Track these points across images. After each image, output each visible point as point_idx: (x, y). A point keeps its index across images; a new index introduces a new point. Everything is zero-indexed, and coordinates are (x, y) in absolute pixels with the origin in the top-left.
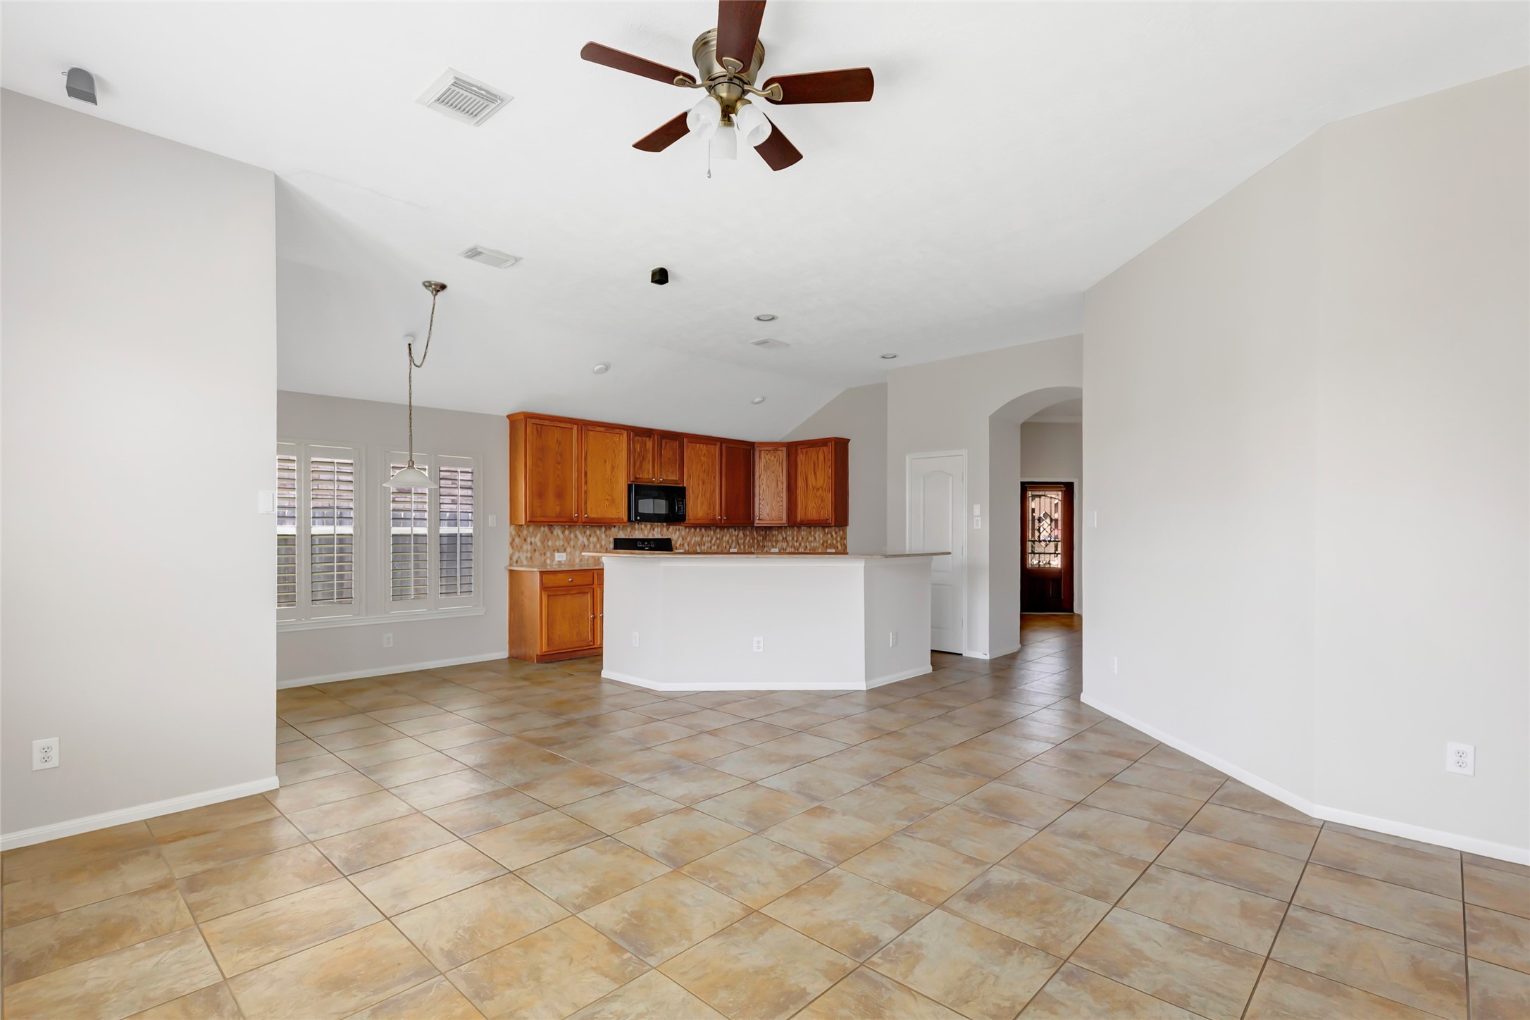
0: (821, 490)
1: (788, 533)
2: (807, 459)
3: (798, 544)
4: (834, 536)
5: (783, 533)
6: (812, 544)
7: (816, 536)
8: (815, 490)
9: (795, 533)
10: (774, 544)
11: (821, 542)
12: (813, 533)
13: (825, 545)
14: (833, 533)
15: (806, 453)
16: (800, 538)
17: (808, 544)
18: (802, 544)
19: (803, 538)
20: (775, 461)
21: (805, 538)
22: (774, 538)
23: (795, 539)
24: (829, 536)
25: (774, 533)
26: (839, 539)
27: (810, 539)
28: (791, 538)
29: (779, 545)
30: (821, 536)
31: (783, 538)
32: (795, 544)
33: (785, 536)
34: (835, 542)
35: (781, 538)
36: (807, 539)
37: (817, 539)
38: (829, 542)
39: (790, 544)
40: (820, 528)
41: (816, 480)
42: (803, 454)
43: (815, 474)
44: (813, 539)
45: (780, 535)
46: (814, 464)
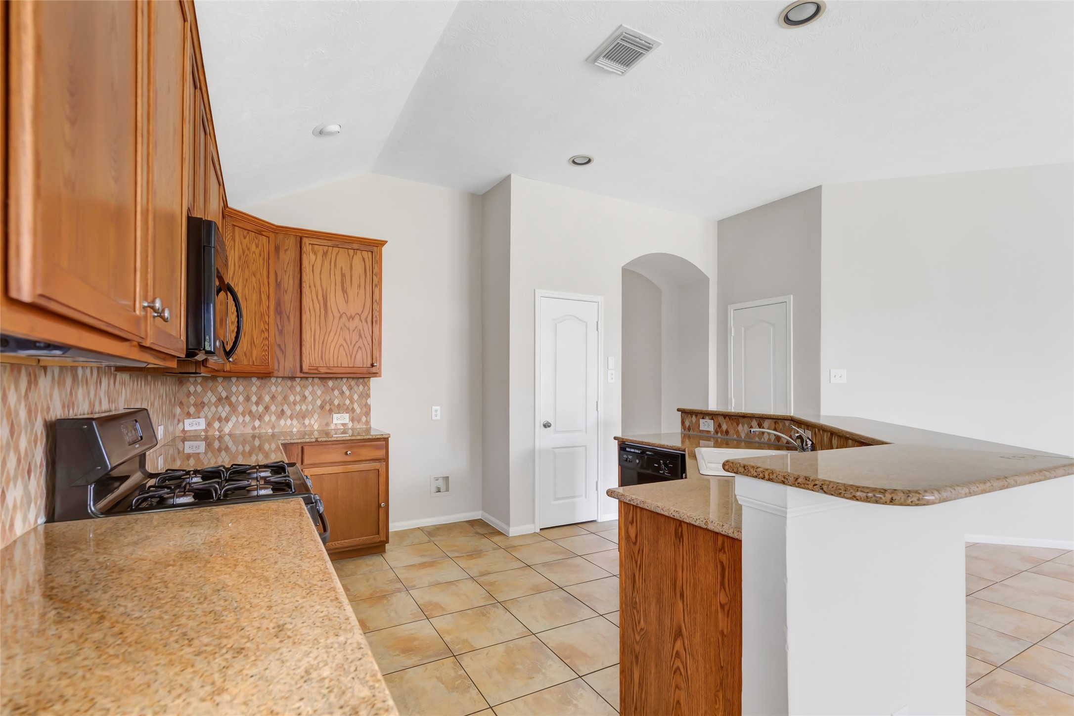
0: (357, 319)
1: (234, 389)
2: (326, 264)
3: (261, 408)
4: (347, 393)
5: (220, 389)
6: (298, 408)
7: (307, 393)
8: (344, 319)
9: (254, 389)
10: (192, 410)
11: (319, 402)
12: (298, 389)
13: (327, 407)
14: (345, 388)
15: (325, 254)
16: (267, 398)
17: (286, 408)
18: (273, 408)
19: (273, 398)
20: (258, 254)
21: (280, 398)
22: (192, 400)
23: (254, 399)
24: (336, 392)
25: (192, 389)
26: (356, 397)
27: (292, 398)
28: (241, 399)
29: (209, 411)
30: (319, 393)
31: (220, 399)
32: (254, 408)
33: (224, 395)
34: (348, 402)
35: (214, 399)
36: (285, 398)
37: (310, 398)
38: (336, 402)
39: (240, 409)
40: (316, 380)
41: (347, 302)
42: (315, 254)
43: (344, 291)
44: (298, 398)
45: (209, 394)
46: (343, 276)
